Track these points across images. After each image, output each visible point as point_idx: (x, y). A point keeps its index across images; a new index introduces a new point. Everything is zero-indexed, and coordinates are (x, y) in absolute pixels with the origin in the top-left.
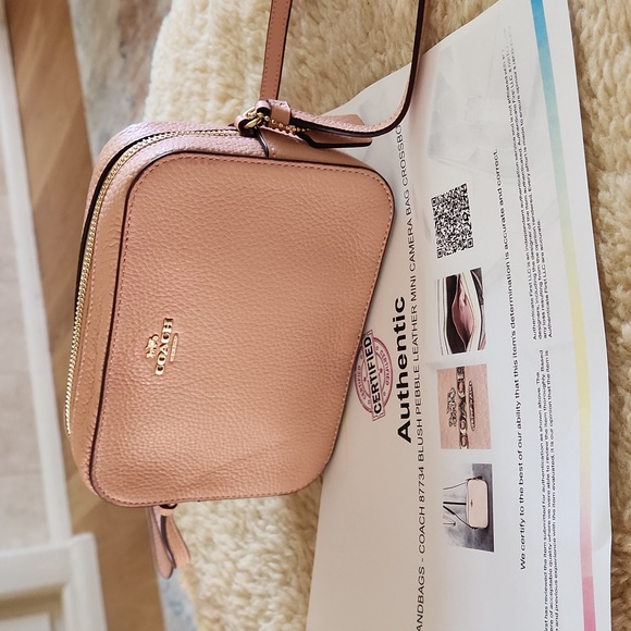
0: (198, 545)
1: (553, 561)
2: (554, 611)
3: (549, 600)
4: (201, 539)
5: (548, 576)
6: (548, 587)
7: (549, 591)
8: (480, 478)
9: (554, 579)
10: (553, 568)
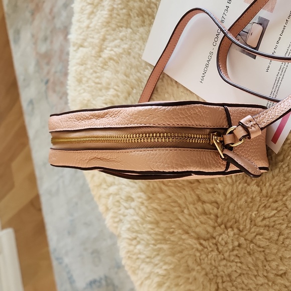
0: (121, 201)
1: (282, 74)
2: (275, 94)
3: (274, 89)
4: (123, 197)
5: (278, 79)
6: (276, 83)
7: (275, 85)
8: (261, 24)
9: (280, 81)
10: (281, 77)
